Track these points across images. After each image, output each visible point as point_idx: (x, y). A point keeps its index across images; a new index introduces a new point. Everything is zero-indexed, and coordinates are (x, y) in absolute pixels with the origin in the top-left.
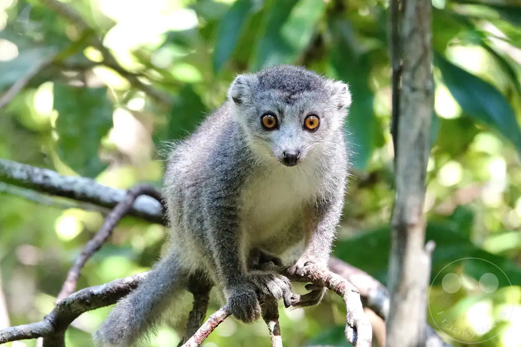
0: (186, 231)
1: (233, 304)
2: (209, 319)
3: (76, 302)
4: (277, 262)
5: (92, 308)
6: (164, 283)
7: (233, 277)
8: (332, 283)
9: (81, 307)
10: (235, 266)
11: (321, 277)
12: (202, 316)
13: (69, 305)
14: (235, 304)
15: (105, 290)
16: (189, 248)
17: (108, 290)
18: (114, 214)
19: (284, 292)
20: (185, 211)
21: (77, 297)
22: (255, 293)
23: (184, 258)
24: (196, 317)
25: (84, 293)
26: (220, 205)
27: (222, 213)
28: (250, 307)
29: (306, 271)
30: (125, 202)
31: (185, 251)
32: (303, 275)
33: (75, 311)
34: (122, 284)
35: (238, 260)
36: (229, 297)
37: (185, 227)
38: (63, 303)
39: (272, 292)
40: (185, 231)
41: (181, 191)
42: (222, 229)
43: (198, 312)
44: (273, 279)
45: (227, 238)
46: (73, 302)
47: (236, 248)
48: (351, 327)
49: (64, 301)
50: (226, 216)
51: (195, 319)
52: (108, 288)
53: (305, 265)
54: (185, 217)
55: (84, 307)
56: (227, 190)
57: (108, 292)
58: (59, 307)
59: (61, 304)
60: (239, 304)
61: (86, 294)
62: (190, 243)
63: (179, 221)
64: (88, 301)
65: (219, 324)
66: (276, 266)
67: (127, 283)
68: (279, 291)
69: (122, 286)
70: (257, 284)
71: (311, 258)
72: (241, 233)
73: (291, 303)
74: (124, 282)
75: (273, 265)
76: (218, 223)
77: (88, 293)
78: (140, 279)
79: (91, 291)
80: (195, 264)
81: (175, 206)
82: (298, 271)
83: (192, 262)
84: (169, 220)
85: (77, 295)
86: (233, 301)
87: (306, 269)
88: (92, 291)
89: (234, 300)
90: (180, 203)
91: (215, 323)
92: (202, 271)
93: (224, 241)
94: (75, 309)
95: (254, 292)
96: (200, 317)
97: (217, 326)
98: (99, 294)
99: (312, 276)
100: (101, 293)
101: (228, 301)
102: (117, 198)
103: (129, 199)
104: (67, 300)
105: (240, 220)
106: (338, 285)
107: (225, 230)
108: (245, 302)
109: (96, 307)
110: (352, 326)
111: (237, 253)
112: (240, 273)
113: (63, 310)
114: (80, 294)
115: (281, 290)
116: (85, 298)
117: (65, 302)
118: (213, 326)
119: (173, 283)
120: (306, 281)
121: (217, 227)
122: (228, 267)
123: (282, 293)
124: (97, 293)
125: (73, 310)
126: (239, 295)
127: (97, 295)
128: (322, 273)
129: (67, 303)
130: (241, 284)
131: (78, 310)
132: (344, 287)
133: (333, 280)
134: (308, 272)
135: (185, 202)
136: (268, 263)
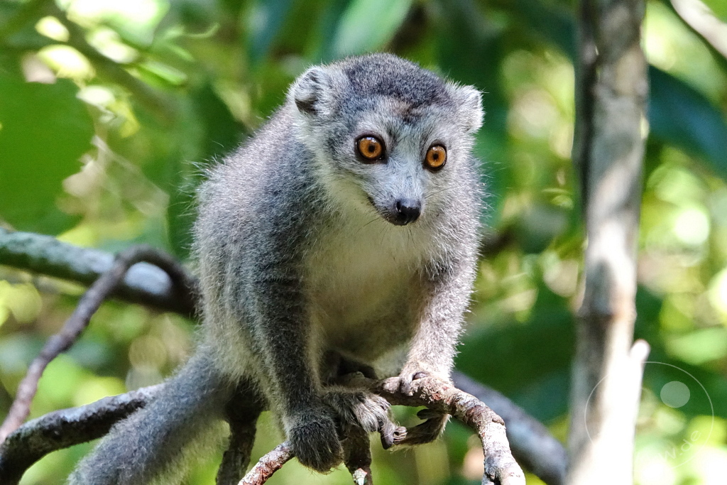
0: (228, 312)
1: (297, 438)
2: (258, 465)
3: (37, 435)
4: (369, 372)
5: (64, 443)
6: (188, 397)
7: (298, 395)
8: (460, 407)
9: (45, 444)
10: (300, 379)
11: (442, 397)
12: (243, 460)
13: (26, 439)
14: (299, 439)
15: (86, 415)
16: (231, 340)
17: (90, 414)
18: (93, 293)
19: (381, 422)
20: (229, 279)
21: (39, 426)
22: (333, 422)
23: (223, 356)
24: (235, 462)
25: (51, 419)
26: (270, 277)
27: (275, 292)
28: (324, 444)
29: (416, 388)
30: (111, 273)
31: (225, 344)
32: (411, 394)
33: (35, 450)
34: (113, 405)
35: (303, 369)
36: (290, 428)
37: (227, 306)
38: (16, 436)
39: (362, 422)
40: (225, 313)
41: (223, 246)
42: (276, 317)
43: (237, 453)
44: (363, 402)
45: (285, 332)
46: (33, 433)
47: (300, 348)
48: (492, 480)
49: (17, 432)
50: (281, 295)
51: (233, 465)
52: (90, 411)
53: (414, 378)
54: (228, 289)
55: (51, 442)
56: (279, 251)
57: (90, 419)
58: (8, 443)
59: (13, 437)
60: (306, 439)
61: (53, 422)
62: (232, 331)
63: (218, 296)
64: (56, 432)
65: (274, 472)
66: (367, 379)
67: (122, 404)
68: (373, 421)
69: (113, 408)
70: (337, 408)
71: (424, 366)
72: (308, 324)
73: (392, 441)
74: (116, 403)
75: (361, 377)
76: (269, 306)
77: (57, 420)
78: (142, 398)
79: (62, 416)
80: (238, 368)
81: (212, 271)
82: (403, 389)
83: (234, 363)
84: (202, 293)
85: (39, 423)
86: (298, 436)
87: (417, 384)
88: (64, 417)
89: (298, 433)
90: (222, 265)
91: (268, 470)
92: (250, 379)
93: (280, 337)
94: (35, 445)
95: (331, 420)
96: (240, 461)
97: (271, 475)
98: (75, 421)
99: (427, 396)
100: (78, 420)
101: (288, 434)
102: (96, 268)
103: (118, 267)
104: (23, 431)
105: (306, 301)
106: (470, 410)
107: (282, 320)
108: (316, 435)
109: (70, 442)
110: (493, 478)
111: (302, 355)
112: (309, 389)
113: (15, 446)
114: (44, 421)
115: (375, 420)
116: (52, 428)
117: (19, 435)
118: (265, 476)
119: (203, 398)
120: (417, 404)
121: (269, 314)
122: (289, 380)
123: (377, 425)
124: (72, 420)
125: (32, 447)
126: (306, 424)
127: (72, 423)
128: (442, 391)
129: (22, 436)
130: (310, 406)
131: (40, 448)
132: (479, 415)
133: (461, 402)
134: (420, 390)
135: (230, 264)
136: (354, 374)
